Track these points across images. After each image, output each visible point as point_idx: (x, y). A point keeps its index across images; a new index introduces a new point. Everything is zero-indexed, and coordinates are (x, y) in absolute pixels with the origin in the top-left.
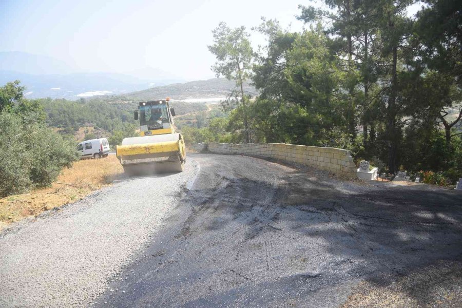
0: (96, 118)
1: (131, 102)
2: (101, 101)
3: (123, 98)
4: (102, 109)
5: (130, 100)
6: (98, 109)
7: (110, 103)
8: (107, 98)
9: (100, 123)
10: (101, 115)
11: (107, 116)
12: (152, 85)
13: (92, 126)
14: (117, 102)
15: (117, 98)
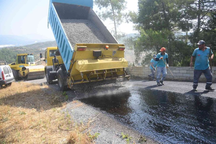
0: (5, 58)
1: (25, 50)
2: (9, 49)
3: (21, 48)
4: (9, 53)
5: (25, 49)
6: (6, 54)
7: (13, 50)
8: (11, 48)
9: (8, 61)
10: (9, 57)
11: (12, 57)
12: (36, 42)
13: (4, 63)
14: (18, 50)
15: (18, 48)
